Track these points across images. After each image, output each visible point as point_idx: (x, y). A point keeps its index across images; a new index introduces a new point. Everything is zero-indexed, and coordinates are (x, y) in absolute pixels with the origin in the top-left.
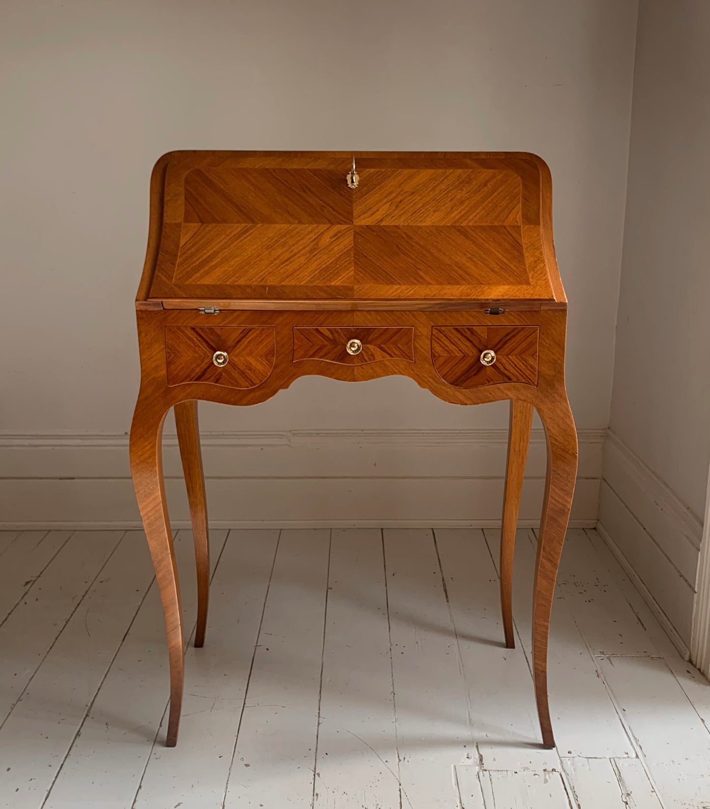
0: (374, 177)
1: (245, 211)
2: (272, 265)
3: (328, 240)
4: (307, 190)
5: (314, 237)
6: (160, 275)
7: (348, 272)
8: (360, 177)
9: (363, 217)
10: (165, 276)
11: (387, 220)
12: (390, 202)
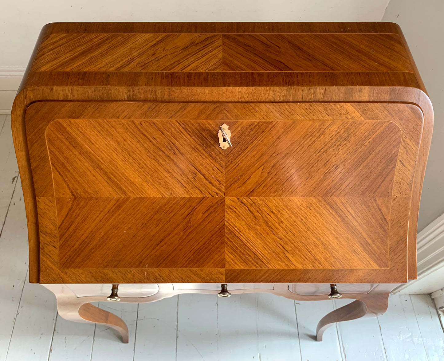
0: (247, 133)
1: (115, 180)
2: (148, 246)
3: (201, 215)
4: (177, 151)
5: (187, 212)
6: (45, 259)
7: (220, 254)
8: (232, 133)
9: (234, 186)
10: (50, 261)
11: (259, 190)
12: (262, 167)
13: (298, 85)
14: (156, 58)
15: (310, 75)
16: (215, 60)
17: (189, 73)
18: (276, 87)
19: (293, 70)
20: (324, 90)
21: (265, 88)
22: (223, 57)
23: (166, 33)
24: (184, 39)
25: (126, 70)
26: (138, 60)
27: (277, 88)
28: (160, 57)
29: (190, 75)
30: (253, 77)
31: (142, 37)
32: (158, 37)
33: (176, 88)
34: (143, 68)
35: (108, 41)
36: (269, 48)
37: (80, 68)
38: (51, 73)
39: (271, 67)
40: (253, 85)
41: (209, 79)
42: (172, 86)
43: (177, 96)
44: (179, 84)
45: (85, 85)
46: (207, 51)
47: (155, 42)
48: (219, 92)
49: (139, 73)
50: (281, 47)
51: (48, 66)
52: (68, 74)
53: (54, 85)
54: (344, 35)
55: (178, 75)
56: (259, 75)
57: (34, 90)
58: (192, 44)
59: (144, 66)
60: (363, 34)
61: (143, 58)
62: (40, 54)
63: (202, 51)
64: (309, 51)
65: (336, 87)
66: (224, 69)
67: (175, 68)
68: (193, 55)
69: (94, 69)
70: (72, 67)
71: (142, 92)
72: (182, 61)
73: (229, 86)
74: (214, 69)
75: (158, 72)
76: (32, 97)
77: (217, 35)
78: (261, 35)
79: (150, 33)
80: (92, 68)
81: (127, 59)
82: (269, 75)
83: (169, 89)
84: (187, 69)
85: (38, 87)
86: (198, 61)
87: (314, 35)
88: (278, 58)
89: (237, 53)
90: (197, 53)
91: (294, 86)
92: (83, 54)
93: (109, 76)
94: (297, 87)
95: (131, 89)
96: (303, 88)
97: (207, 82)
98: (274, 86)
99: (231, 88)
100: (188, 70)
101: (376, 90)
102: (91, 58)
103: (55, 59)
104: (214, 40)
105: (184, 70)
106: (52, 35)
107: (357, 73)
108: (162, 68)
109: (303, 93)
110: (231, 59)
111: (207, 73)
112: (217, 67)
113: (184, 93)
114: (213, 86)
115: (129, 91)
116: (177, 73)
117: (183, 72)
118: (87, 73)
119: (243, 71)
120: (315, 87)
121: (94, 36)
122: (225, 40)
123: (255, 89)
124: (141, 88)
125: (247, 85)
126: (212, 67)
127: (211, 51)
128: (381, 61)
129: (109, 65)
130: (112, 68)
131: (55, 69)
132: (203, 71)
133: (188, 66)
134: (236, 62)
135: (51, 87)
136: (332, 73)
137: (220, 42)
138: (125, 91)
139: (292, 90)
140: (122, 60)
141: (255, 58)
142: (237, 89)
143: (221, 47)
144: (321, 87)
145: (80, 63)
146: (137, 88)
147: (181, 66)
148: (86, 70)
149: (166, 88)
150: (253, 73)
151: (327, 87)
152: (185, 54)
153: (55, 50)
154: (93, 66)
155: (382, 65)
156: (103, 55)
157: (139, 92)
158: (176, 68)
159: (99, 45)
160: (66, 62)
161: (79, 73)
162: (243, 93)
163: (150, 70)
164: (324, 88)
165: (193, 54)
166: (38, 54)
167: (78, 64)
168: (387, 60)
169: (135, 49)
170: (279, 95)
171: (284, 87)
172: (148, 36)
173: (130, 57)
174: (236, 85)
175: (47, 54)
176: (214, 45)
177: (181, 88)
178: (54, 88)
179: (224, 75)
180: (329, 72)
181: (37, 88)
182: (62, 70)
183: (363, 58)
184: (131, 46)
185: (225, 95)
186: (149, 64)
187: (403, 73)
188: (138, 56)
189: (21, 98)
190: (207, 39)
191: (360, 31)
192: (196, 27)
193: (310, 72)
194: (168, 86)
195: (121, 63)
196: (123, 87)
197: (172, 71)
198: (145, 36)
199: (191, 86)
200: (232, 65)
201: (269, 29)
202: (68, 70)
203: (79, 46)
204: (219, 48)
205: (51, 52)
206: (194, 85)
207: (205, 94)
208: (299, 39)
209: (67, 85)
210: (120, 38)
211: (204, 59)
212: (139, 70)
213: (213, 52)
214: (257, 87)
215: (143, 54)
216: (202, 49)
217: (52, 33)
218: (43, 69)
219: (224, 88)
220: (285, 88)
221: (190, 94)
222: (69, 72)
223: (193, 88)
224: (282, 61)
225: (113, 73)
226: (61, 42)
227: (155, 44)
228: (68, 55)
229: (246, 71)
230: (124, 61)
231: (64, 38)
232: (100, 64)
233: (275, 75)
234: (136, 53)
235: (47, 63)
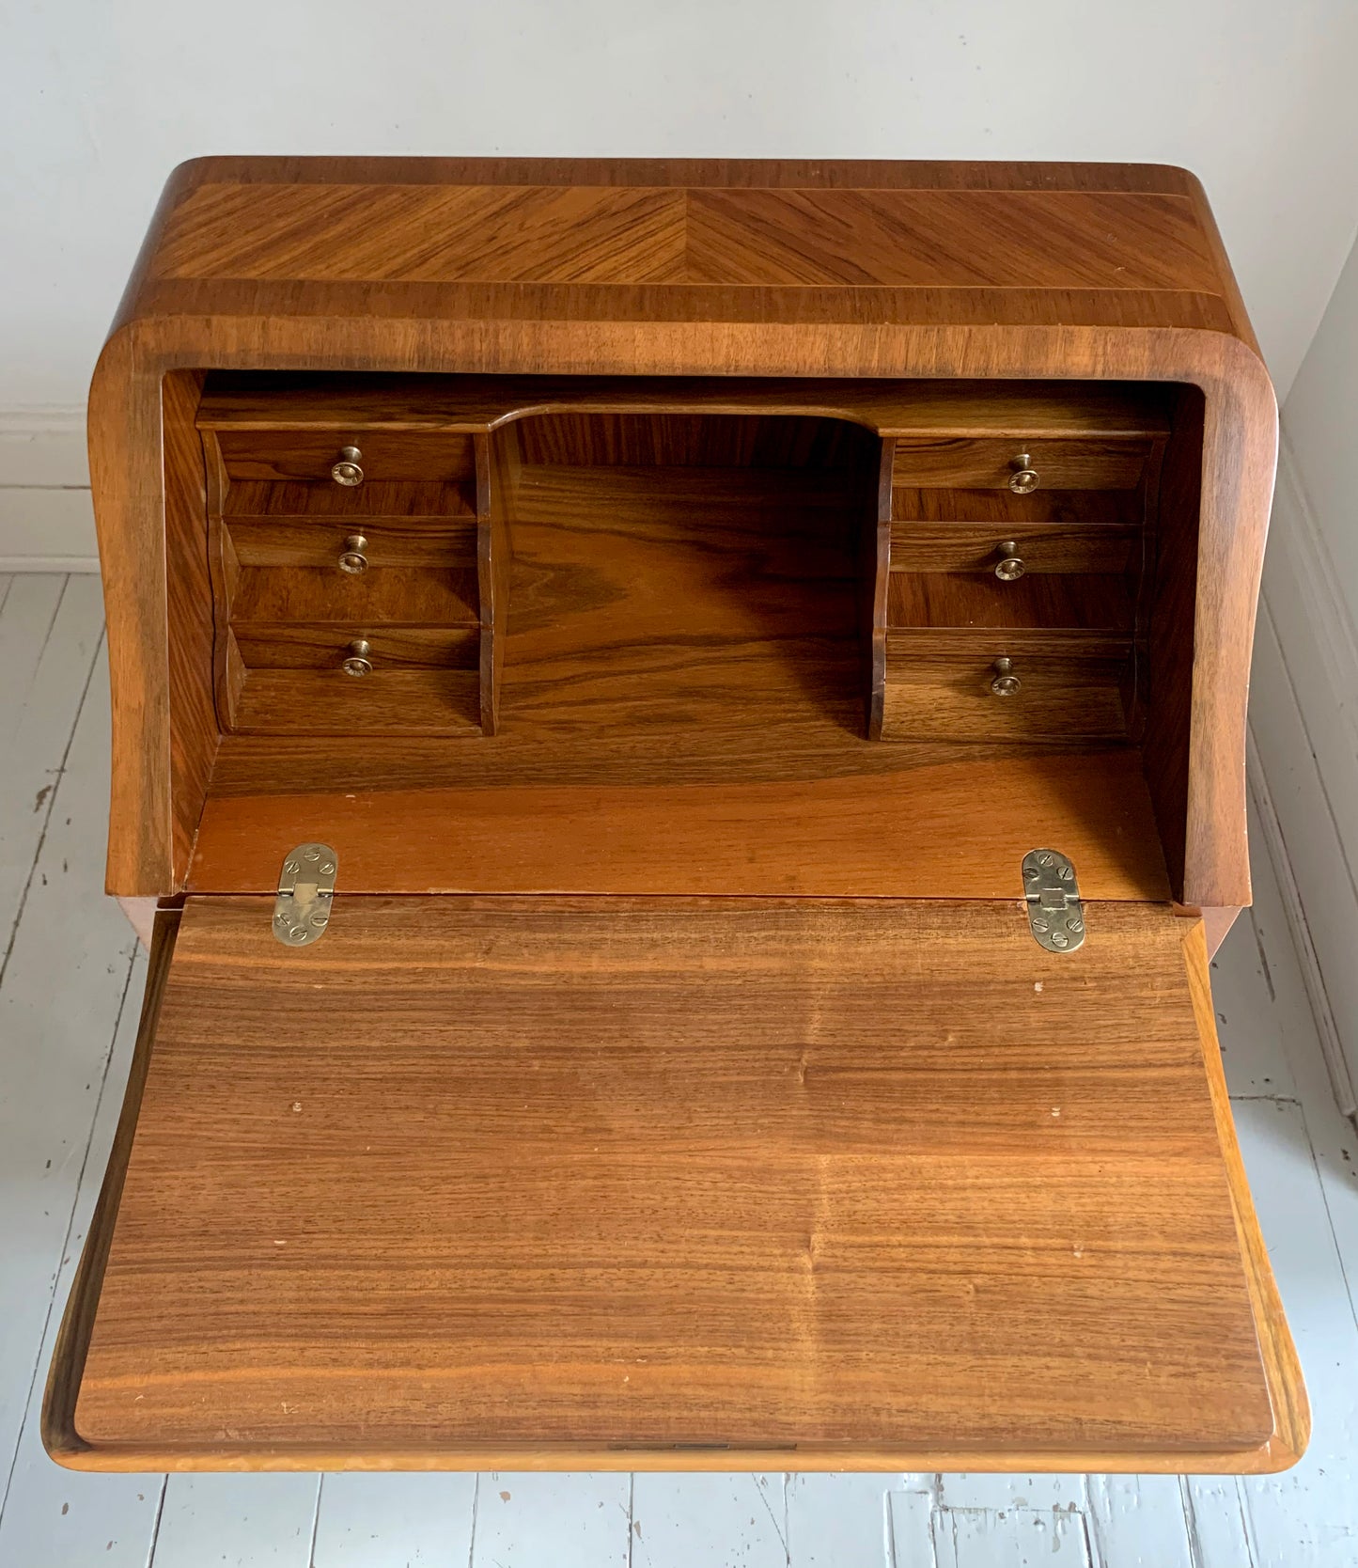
13: (894, 322)
14: (496, 250)
15: (929, 295)
16: (665, 255)
17: (592, 287)
18: (834, 326)
19: (882, 284)
20: (967, 335)
21: (803, 326)
22: (689, 248)
23: (527, 184)
24: (580, 200)
25: (415, 276)
26: (447, 254)
27: (835, 329)
28: (510, 247)
29: (592, 291)
30: (771, 299)
31: (458, 196)
32: (504, 196)
33: (555, 323)
34: (461, 272)
35: (362, 205)
36: (818, 225)
37: (283, 271)
38: (204, 281)
39: (821, 275)
40: (769, 319)
41: (647, 303)
42: (542, 318)
43: (555, 346)
44: (561, 314)
45: (300, 314)
46: (641, 233)
47: (495, 208)
48: (674, 336)
49: (450, 284)
50: (852, 224)
51: (195, 264)
52: (253, 285)
53: (212, 312)
54: (1033, 197)
55: (558, 292)
56: (786, 293)
57: (158, 324)
58: (601, 213)
59: (465, 267)
60: (1088, 195)
61: (459, 250)
62: (173, 234)
63: (630, 232)
64: (929, 233)
65: (1001, 328)
66: (689, 278)
67: (550, 275)
68: (603, 242)
69: (324, 273)
70: (263, 269)
71: (459, 334)
72: (570, 257)
73: (703, 320)
74: (660, 279)
75: (505, 284)
76: (152, 344)
77: (673, 192)
78: (798, 192)
79: (482, 183)
80: (320, 272)
81: (415, 251)
82: (815, 295)
83: (534, 325)
84: (584, 276)
85: (170, 315)
86: (615, 258)
87: (949, 194)
88: (842, 253)
89: (728, 237)
90: (615, 236)
91: (882, 323)
92: (296, 234)
93: (367, 292)
94: (892, 326)
95: (429, 327)
96: (907, 328)
97: (641, 309)
98: (826, 322)
99: (709, 325)
100: (588, 278)
101: (1113, 337)
102: (314, 249)
103: (216, 247)
104: (664, 203)
105: (575, 281)
106: (203, 188)
107: (1062, 292)
108: (514, 275)
109: (907, 343)
110: (710, 253)
111: (642, 288)
112: (670, 273)
113: (576, 339)
114: (658, 318)
115: (424, 331)
116: (559, 285)
117: (576, 285)
118: (306, 283)
119: (743, 282)
120: (942, 327)
121: (321, 189)
122: (696, 205)
123: (774, 329)
124: (456, 323)
125: (752, 321)
126: (657, 272)
127: (652, 233)
128: (1133, 262)
129: (366, 265)
130: (378, 272)
131: (213, 274)
132: (630, 281)
133: (588, 270)
134: (722, 260)
135: (207, 317)
136: (993, 292)
137: (680, 208)
138: (411, 331)
139: (878, 334)
140: (405, 252)
141: (776, 250)
142: (726, 328)
143: (683, 224)
144: (959, 328)
145: (286, 257)
146: (446, 323)
147: (570, 268)
148: (302, 276)
149: (526, 324)
150: (769, 290)
151: (974, 328)
152: (580, 237)
153: (214, 225)
154: (321, 267)
155: (1131, 272)
156: (351, 238)
157: (452, 335)
158: (554, 272)
159: (337, 214)
160: (247, 255)
161: (284, 284)
162: (742, 339)
163: (483, 279)
164: (966, 328)
165: (605, 238)
166: (164, 234)
167: (282, 260)
168: (1150, 261)
169: (439, 224)
170: (841, 349)
171: (856, 326)
172: (475, 192)
173: (426, 246)
174: (720, 318)
175: (192, 235)
176: (666, 216)
177: (569, 323)
178: (215, 319)
179: (690, 292)
180: (983, 290)
181: (169, 319)
182: (236, 276)
183: (1085, 254)
184: (430, 216)
185: (690, 345)
186: (478, 262)
187: (1193, 293)
188: (449, 244)
189: (120, 348)
190: (644, 201)
191: (1081, 184)
192: (613, 172)
193: (931, 289)
194: (530, 319)
195: (400, 260)
196: (407, 321)
197: (543, 280)
198: (469, 193)
199: (597, 319)
200: (712, 267)
201: (821, 176)
202: (252, 274)
203: (279, 216)
204: (677, 224)
205: (203, 230)
206: (603, 316)
207: (634, 340)
208: (906, 203)
209: (250, 313)
210: (395, 196)
211: (633, 252)
212: (450, 278)
213: (660, 236)
214: (780, 326)
215: (460, 238)
216: (628, 226)
217: (202, 182)
218: (182, 272)
219: (686, 325)
220: (859, 328)
221: (591, 340)
222: (255, 281)
223: (600, 324)
224: (852, 259)
225: (380, 286)
226: (230, 205)
227: (496, 214)
228: (250, 238)
229: (750, 282)
230: (408, 255)
231: (239, 194)
232: (341, 261)
233: (832, 296)
234: (441, 236)
235: (192, 257)
